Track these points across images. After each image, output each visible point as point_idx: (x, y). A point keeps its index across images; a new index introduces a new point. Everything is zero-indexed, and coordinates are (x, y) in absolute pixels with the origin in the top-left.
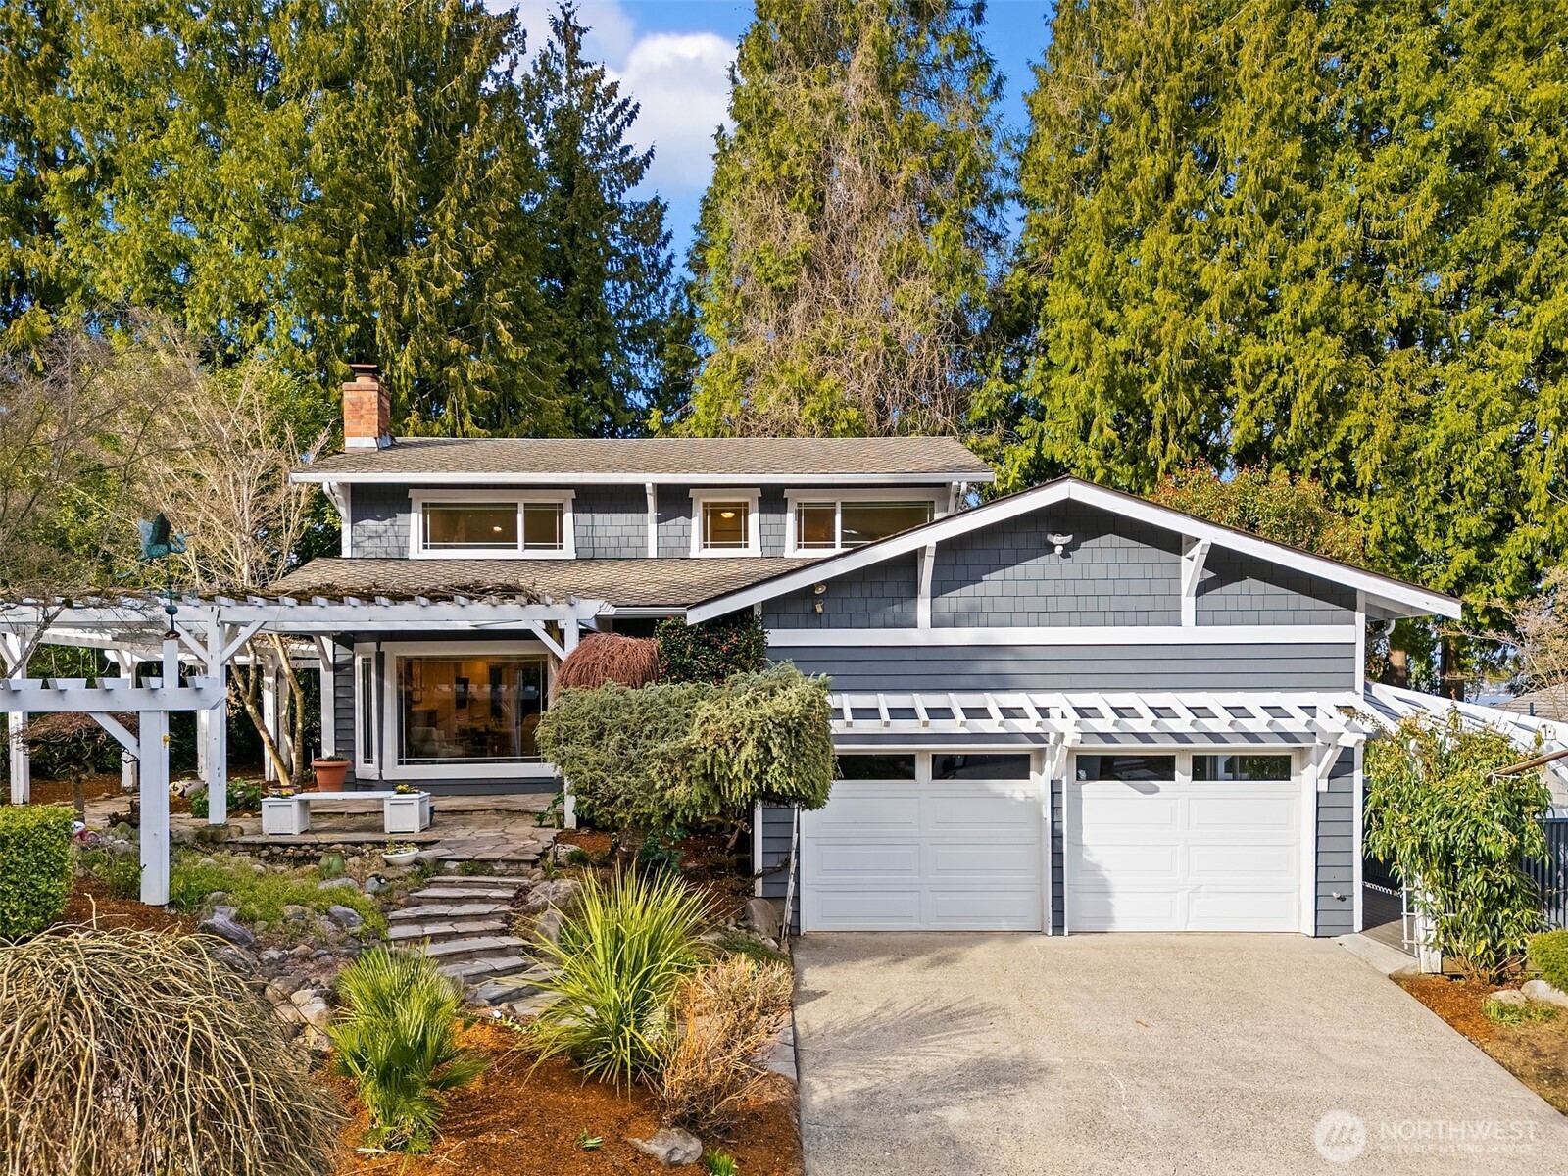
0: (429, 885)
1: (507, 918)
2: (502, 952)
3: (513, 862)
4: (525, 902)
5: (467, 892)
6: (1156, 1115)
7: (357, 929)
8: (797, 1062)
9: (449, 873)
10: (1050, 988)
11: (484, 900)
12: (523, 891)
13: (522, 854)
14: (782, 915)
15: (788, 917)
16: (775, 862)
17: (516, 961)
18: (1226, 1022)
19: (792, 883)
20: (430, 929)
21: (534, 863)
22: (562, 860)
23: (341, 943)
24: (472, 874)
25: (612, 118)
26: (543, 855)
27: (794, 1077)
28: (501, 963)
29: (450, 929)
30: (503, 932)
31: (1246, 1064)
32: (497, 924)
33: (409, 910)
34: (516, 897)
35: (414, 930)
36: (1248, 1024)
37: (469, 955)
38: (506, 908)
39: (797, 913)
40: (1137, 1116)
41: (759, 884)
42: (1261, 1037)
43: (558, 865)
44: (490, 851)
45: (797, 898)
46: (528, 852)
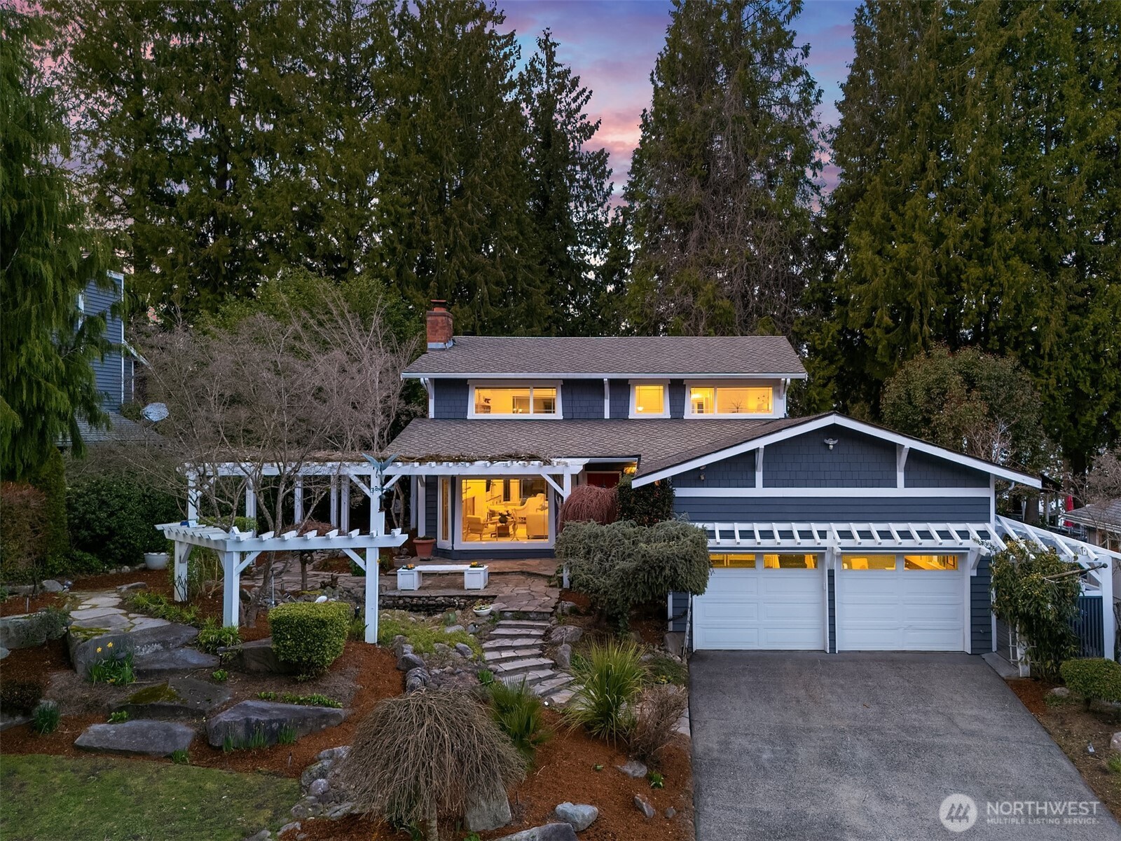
0: (499, 626)
1: (541, 647)
2: (542, 667)
3: (540, 613)
4: (550, 638)
5: (518, 631)
6: (863, 754)
7: (471, 656)
8: (691, 727)
9: (506, 619)
10: (822, 686)
11: (528, 636)
12: (549, 631)
13: (545, 607)
14: (683, 641)
15: (687, 643)
16: (679, 613)
17: (549, 672)
18: (910, 705)
19: (688, 625)
20: (505, 654)
21: (551, 614)
22: (565, 611)
23: (466, 664)
24: (518, 619)
25: (575, 100)
26: (555, 608)
27: (689, 735)
28: (542, 674)
29: (514, 654)
30: (540, 656)
31: (914, 728)
32: (537, 651)
33: (491, 642)
34: (545, 635)
35: (495, 655)
36: (921, 706)
37: (526, 669)
38: (540, 642)
39: (691, 640)
40: (854, 755)
41: (671, 624)
42: (926, 713)
43: (563, 614)
44: (526, 605)
45: (691, 632)
46: (546, 607)
